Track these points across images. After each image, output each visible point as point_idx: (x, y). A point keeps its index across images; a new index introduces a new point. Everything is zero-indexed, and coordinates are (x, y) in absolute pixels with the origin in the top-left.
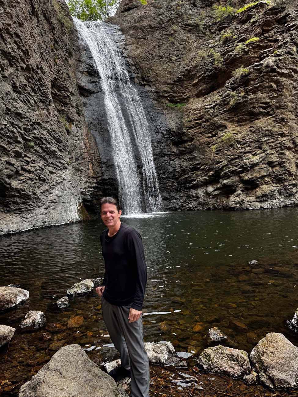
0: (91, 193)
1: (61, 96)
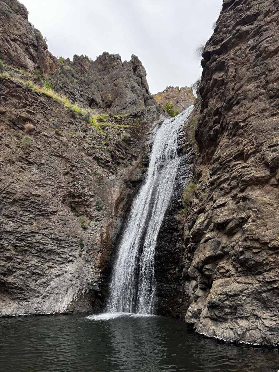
0: (99, 284)
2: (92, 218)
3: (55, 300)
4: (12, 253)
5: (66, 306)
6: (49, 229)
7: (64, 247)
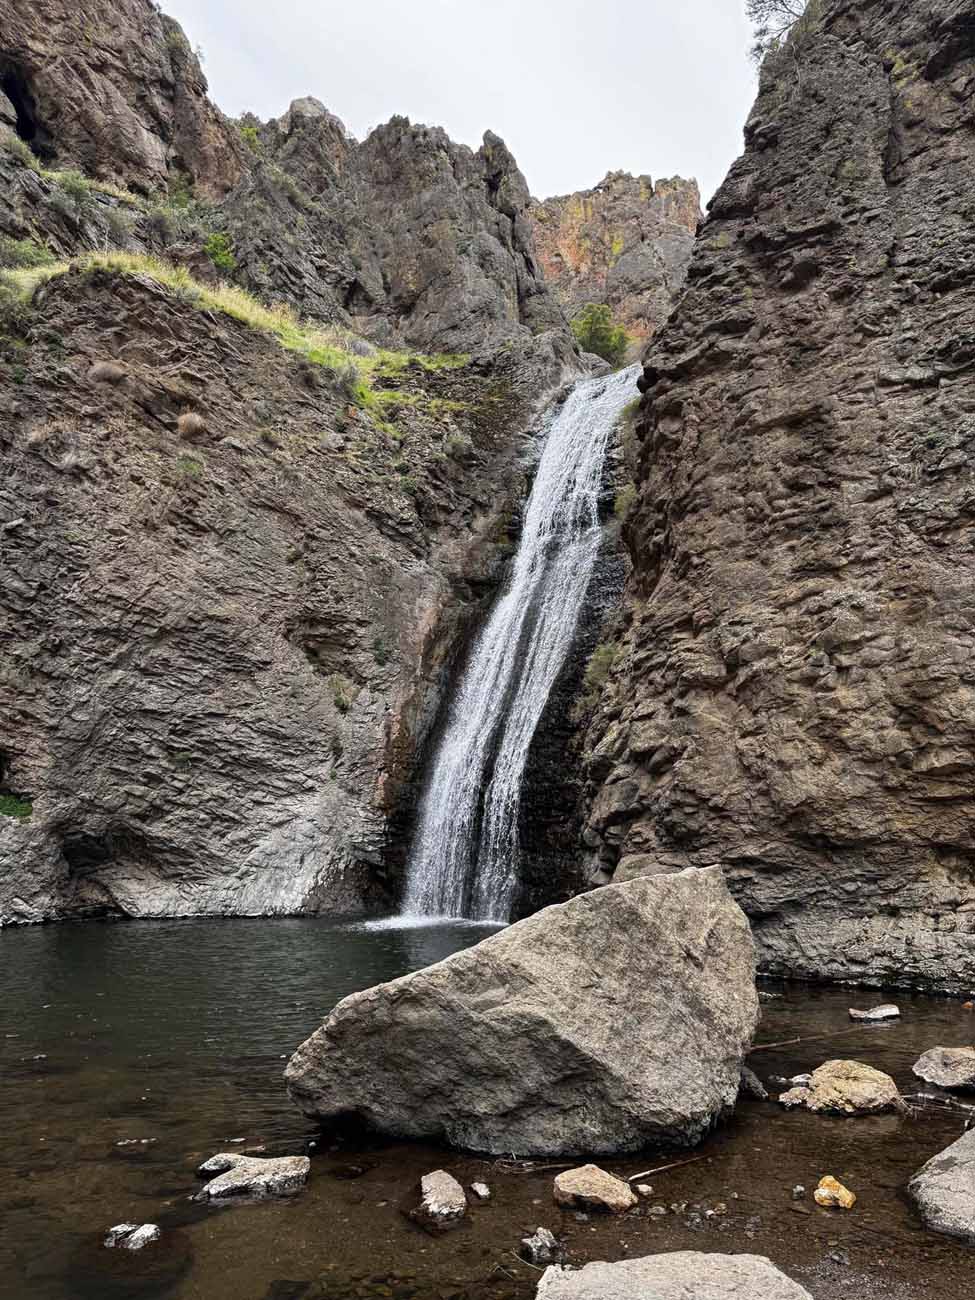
0: (381, 848)
1: (335, 635)
2: (361, 681)
3: (273, 882)
4: (160, 766)
5: (301, 897)
6: (253, 707)
7: (292, 755)
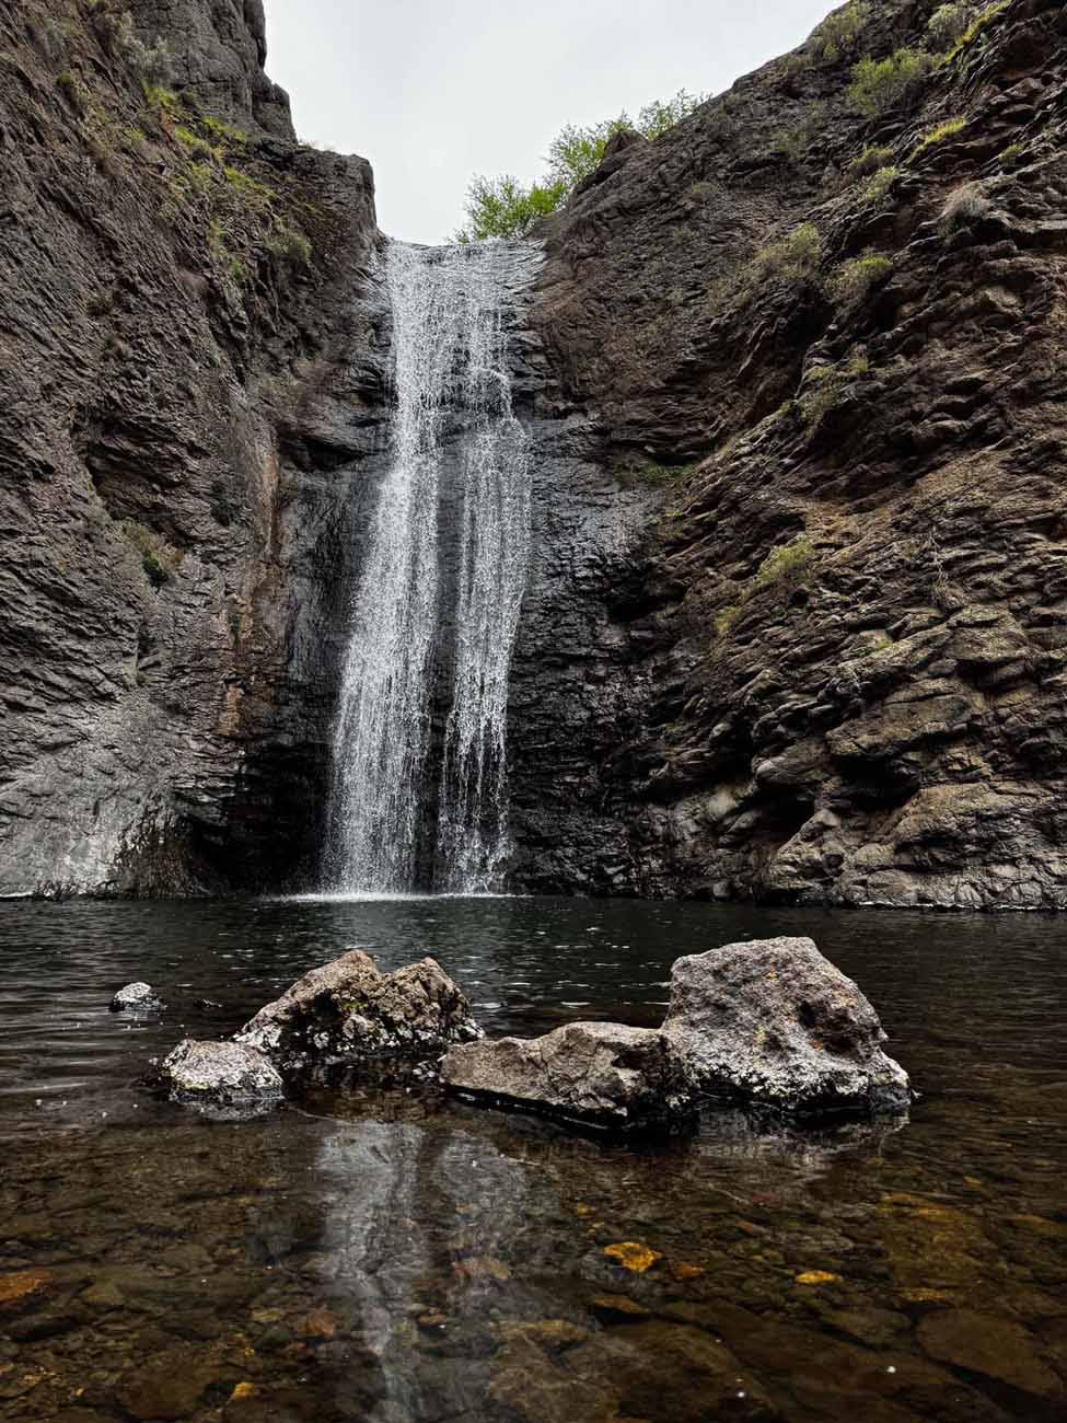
0: (225, 800)
1: (147, 458)
2: (183, 540)
3: (47, 842)
6: (24, 539)
7: (81, 635)
